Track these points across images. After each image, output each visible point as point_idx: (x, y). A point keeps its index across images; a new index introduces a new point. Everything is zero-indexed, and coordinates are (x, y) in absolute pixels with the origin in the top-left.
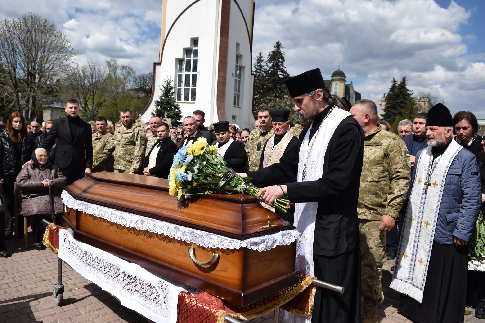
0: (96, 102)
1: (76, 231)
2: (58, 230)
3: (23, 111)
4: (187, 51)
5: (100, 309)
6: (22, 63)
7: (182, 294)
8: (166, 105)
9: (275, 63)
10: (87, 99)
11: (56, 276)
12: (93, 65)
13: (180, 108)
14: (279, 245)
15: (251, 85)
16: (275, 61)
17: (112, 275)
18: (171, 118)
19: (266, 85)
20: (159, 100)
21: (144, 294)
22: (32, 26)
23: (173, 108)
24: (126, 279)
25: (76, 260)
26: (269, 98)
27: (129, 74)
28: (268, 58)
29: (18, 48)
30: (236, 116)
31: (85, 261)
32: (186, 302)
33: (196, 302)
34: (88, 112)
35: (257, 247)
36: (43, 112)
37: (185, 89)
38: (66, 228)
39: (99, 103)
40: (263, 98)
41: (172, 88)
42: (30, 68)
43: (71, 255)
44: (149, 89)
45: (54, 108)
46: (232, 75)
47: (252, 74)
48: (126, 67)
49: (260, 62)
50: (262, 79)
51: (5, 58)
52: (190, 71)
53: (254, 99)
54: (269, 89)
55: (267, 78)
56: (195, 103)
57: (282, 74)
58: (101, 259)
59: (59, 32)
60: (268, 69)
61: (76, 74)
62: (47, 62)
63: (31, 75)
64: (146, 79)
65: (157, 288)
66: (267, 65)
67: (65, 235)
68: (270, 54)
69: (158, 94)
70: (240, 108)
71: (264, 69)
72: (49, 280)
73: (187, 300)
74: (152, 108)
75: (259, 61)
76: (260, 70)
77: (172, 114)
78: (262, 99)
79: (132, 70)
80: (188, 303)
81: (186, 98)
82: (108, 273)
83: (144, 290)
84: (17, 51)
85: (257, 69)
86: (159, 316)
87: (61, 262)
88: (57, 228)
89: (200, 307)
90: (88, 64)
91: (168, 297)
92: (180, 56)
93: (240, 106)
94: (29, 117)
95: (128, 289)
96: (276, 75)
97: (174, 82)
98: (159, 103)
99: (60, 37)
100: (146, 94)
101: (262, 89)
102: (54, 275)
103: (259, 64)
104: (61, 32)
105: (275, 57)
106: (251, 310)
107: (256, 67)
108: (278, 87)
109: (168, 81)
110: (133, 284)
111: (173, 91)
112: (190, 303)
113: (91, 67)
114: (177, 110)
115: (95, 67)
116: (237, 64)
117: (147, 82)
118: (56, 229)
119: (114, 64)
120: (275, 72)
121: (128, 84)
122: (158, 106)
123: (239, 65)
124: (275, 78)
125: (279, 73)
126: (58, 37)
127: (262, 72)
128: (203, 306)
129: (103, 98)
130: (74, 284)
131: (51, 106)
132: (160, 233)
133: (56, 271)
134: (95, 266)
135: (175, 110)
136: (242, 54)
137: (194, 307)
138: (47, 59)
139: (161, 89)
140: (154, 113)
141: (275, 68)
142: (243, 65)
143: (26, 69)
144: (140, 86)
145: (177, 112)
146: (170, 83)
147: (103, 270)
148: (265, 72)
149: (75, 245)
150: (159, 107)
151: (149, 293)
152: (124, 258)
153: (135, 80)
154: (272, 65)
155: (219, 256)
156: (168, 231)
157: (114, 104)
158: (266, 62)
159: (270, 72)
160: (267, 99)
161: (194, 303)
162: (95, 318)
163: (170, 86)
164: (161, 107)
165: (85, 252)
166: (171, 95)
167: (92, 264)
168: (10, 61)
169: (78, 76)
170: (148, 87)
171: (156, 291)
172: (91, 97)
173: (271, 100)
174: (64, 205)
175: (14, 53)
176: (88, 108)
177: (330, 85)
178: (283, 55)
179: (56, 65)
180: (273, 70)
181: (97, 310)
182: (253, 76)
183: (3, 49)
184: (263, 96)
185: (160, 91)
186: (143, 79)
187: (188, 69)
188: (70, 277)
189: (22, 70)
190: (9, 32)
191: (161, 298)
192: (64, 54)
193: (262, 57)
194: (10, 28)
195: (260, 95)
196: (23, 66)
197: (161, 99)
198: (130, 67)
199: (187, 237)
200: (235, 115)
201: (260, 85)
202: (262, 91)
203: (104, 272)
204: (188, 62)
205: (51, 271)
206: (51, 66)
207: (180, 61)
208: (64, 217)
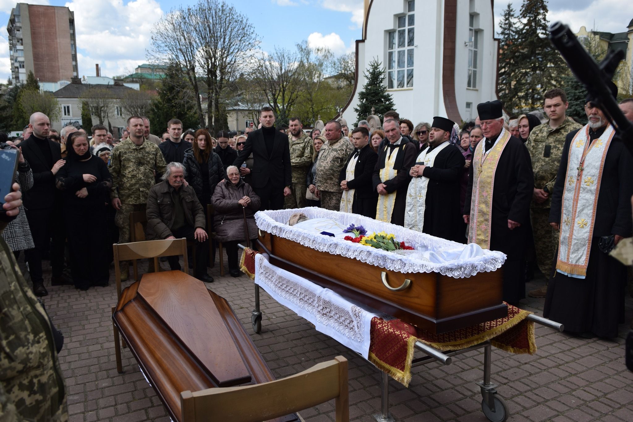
0: (287, 98)
1: (271, 255)
2: (253, 254)
3: (205, 116)
4: (400, 18)
5: (298, 339)
6: (201, 59)
7: (375, 320)
8: (373, 97)
9: (532, 17)
10: (276, 97)
11: (254, 304)
12: (281, 51)
13: (391, 99)
14: (480, 272)
15: (494, 55)
16: (533, 14)
17: (308, 301)
18: (380, 114)
19: (518, 51)
20: (364, 91)
21: (338, 319)
22: (209, 12)
23: (383, 100)
24: (321, 304)
25: (272, 285)
26: (524, 71)
27: (325, 57)
28: (521, 11)
29: (196, 42)
30: (471, 103)
31: (281, 287)
32: (378, 327)
33: (388, 327)
34: (279, 112)
35: (453, 273)
36: (227, 116)
37: (399, 71)
38: (261, 253)
39: (291, 100)
40: (514, 71)
41: (380, 73)
42: (210, 65)
43: (267, 280)
44: (352, 75)
45: (239, 110)
46: (464, 45)
47: (495, 39)
48: (322, 49)
49: (509, 18)
50: (512, 44)
51: (182, 55)
52: (404, 46)
53: (499, 75)
54: (525, 57)
55: (520, 40)
56: (412, 90)
57: (544, 32)
58: (296, 284)
59: (240, 16)
60: (522, 27)
61: (262, 66)
62: (228, 55)
63: (211, 72)
64: (348, 62)
65: (351, 314)
66: (520, 21)
67: (261, 260)
68: (524, 5)
69: (362, 83)
70: (477, 90)
71: (516, 28)
72: (247, 308)
73: (379, 325)
74: (356, 102)
75: (507, 17)
76: (509, 29)
77: (382, 108)
78: (513, 74)
79: (329, 52)
80: (380, 328)
81: (401, 84)
82: (303, 299)
83: (338, 316)
84: (195, 46)
85: (505, 29)
86: (353, 342)
87: (257, 287)
88: (253, 253)
89: (392, 332)
90: (275, 52)
91: (362, 322)
92: (391, 27)
93: (477, 88)
94: (213, 124)
95: (323, 314)
96: (535, 35)
97: (382, 64)
98: (365, 95)
99: (241, 22)
100: (349, 81)
101: (513, 58)
102: (251, 303)
103: (507, 22)
104: (242, 15)
105: (531, 8)
106: (450, 341)
107: (503, 26)
108: (537, 52)
109: (376, 64)
110: (328, 310)
111: (382, 76)
112: (382, 328)
113: (279, 54)
114: (387, 103)
115: (283, 55)
116: (471, 28)
117: (349, 65)
118: (251, 254)
119: (307, 47)
120: (533, 30)
121: (324, 72)
122: (363, 99)
123: (475, 27)
124: (532, 39)
125: (538, 31)
126: (239, 22)
127: (512, 33)
128: (394, 332)
129: (295, 93)
130: (272, 313)
131: (235, 108)
132: (352, 258)
133: (254, 299)
134: (291, 291)
135: (385, 103)
136: (478, 11)
137: (386, 332)
138: (229, 51)
139: (366, 76)
140: (358, 108)
141: (533, 24)
142: (481, 27)
143: (206, 67)
144: (340, 72)
145: (388, 104)
146: (378, 67)
147: (298, 295)
148: (517, 32)
149: (271, 270)
150: (365, 100)
151: (343, 318)
152: (319, 283)
153: (333, 64)
154: (528, 20)
155: (411, 282)
156: (361, 255)
157: (308, 99)
158: (518, 17)
159: (524, 31)
160: (520, 73)
161: (386, 328)
162: (293, 347)
163: (378, 70)
164: (366, 100)
165: (280, 277)
166: (380, 83)
167: (287, 289)
168: (188, 59)
169: (264, 69)
170: (350, 72)
171: (350, 317)
172: (281, 94)
173: (526, 74)
174: (258, 229)
175: (192, 49)
176: (278, 107)
177: (626, 41)
178: (545, 3)
179: (238, 57)
180: (530, 28)
181: (296, 339)
182: (496, 42)
183: (180, 45)
184: (514, 69)
185: (365, 78)
186: (344, 62)
187: (401, 44)
188: (267, 305)
189: (201, 68)
190: (185, 23)
191: (355, 323)
192: (247, 43)
193: (511, 11)
194: (184, 18)
195: (509, 68)
196: (203, 63)
197: (367, 89)
198: (327, 49)
199: (380, 262)
200: (469, 101)
201: (509, 53)
202: (512, 61)
203: (299, 298)
204: (402, 33)
205: (248, 299)
206: (233, 60)
207: (390, 33)
208: (259, 241)
